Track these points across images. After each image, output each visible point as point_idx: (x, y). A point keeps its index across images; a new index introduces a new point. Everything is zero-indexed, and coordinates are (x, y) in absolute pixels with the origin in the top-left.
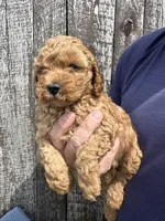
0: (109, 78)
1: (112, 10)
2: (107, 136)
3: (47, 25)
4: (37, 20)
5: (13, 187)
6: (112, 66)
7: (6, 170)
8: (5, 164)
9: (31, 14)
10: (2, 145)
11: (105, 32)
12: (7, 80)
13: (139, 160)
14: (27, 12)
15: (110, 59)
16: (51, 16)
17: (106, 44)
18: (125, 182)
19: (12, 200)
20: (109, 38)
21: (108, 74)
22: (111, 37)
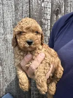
0: (49, 35)
1: (50, 4)
2: (47, 64)
3: (21, 12)
4: (16, 9)
5: (7, 84)
6: (50, 29)
7: (3, 77)
8: (3, 74)
9: (14, 7)
10: (2, 65)
11: (47, 14)
12: (3, 36)
13: (62, 72)
14: (12, 6)
15: (49, 26)
16: (23, 7)
17: (47, 20)
18: (56, 82)
19: (6, 90)
20: (49, 17)
21: (48, 33)
22: (50, 17)
